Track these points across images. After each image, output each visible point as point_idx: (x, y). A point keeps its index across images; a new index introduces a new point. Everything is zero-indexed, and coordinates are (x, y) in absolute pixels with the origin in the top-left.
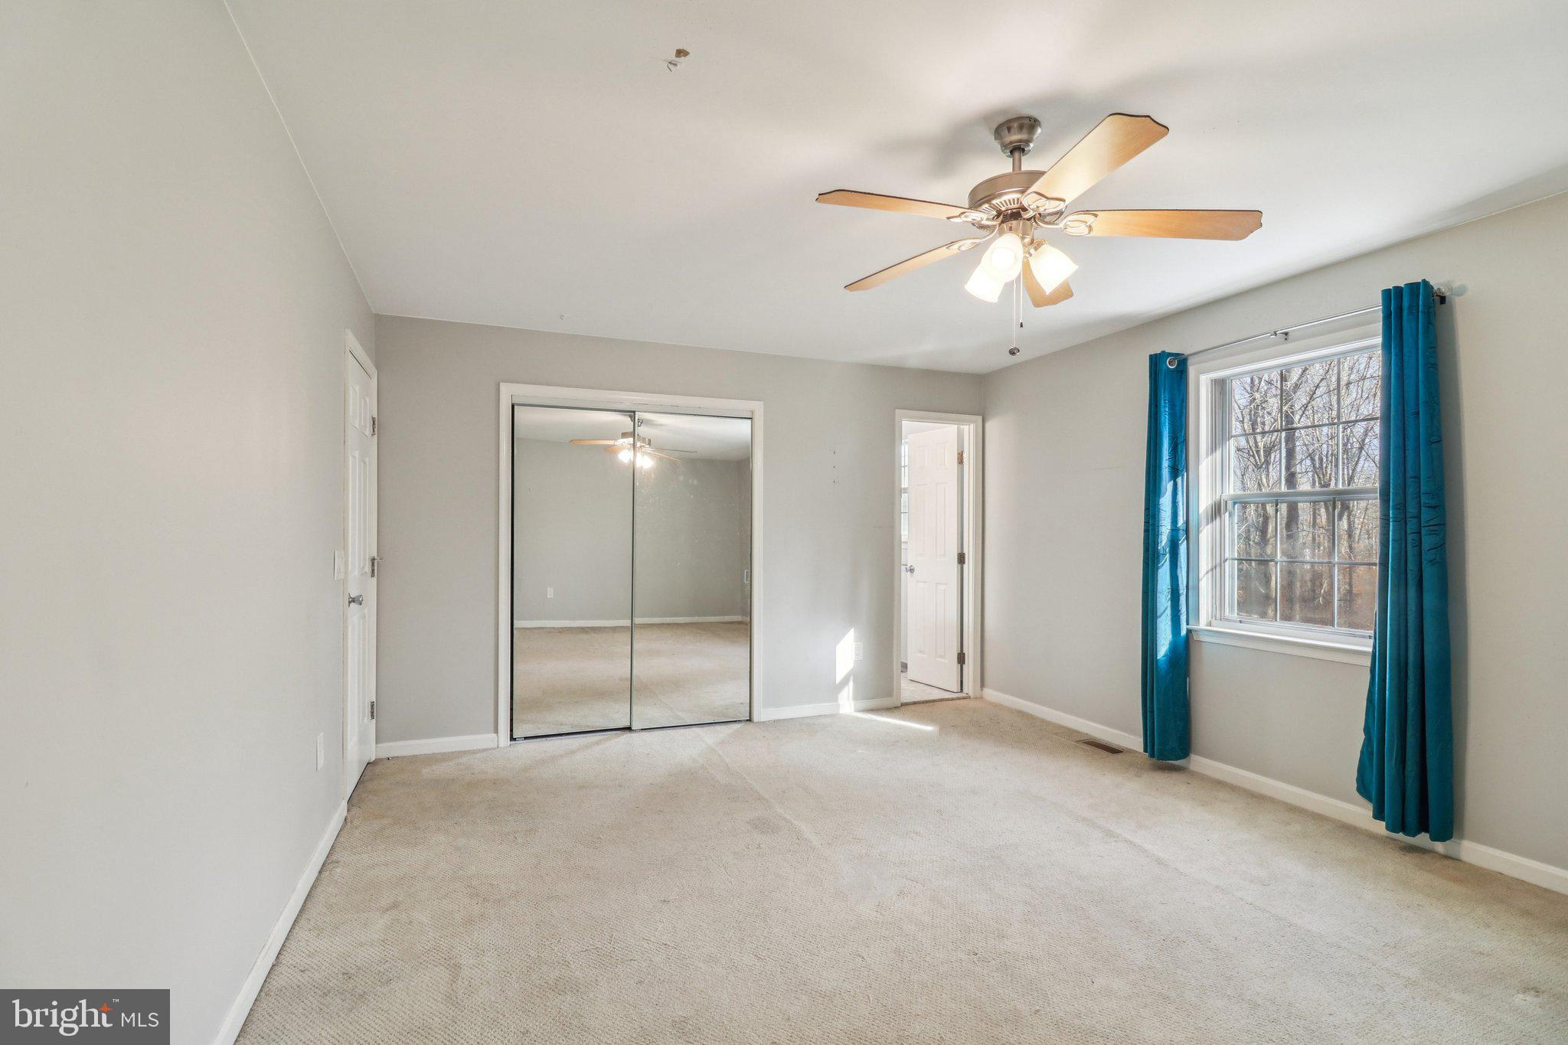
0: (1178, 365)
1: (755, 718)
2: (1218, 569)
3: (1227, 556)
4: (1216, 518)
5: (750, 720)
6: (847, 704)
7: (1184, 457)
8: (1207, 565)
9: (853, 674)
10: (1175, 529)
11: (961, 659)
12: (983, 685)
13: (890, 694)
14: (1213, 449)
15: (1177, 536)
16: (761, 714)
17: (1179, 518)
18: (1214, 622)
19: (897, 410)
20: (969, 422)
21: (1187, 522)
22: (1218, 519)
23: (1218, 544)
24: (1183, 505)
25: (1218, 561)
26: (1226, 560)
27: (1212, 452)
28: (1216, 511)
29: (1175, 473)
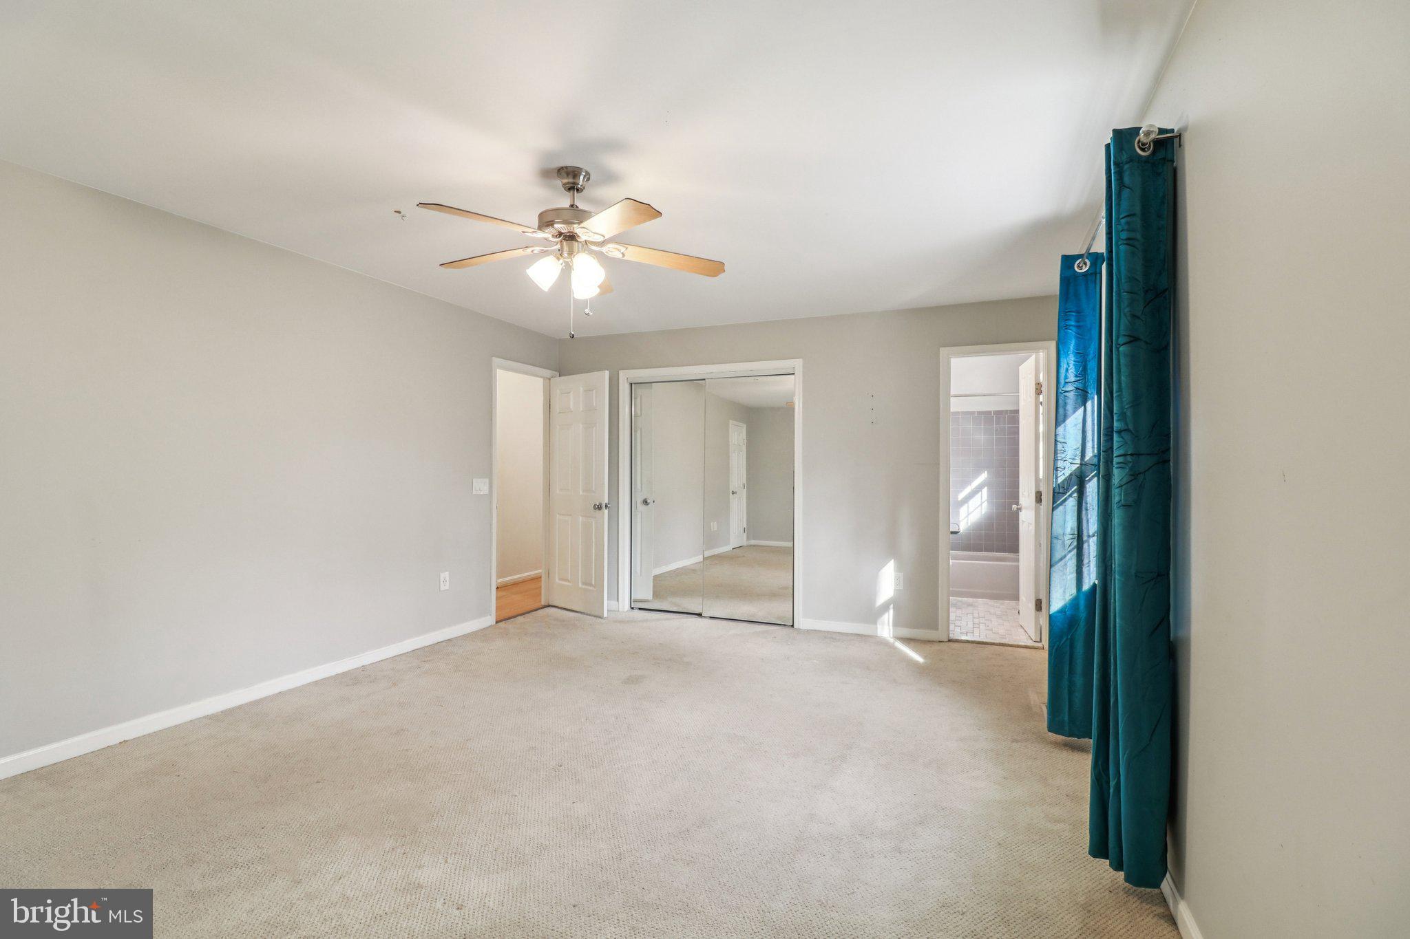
5: (793, 626)
6: (886, 628)
9: (893, 602)
13: (935, 626)
16: (802, 622)
19: (941, 349)
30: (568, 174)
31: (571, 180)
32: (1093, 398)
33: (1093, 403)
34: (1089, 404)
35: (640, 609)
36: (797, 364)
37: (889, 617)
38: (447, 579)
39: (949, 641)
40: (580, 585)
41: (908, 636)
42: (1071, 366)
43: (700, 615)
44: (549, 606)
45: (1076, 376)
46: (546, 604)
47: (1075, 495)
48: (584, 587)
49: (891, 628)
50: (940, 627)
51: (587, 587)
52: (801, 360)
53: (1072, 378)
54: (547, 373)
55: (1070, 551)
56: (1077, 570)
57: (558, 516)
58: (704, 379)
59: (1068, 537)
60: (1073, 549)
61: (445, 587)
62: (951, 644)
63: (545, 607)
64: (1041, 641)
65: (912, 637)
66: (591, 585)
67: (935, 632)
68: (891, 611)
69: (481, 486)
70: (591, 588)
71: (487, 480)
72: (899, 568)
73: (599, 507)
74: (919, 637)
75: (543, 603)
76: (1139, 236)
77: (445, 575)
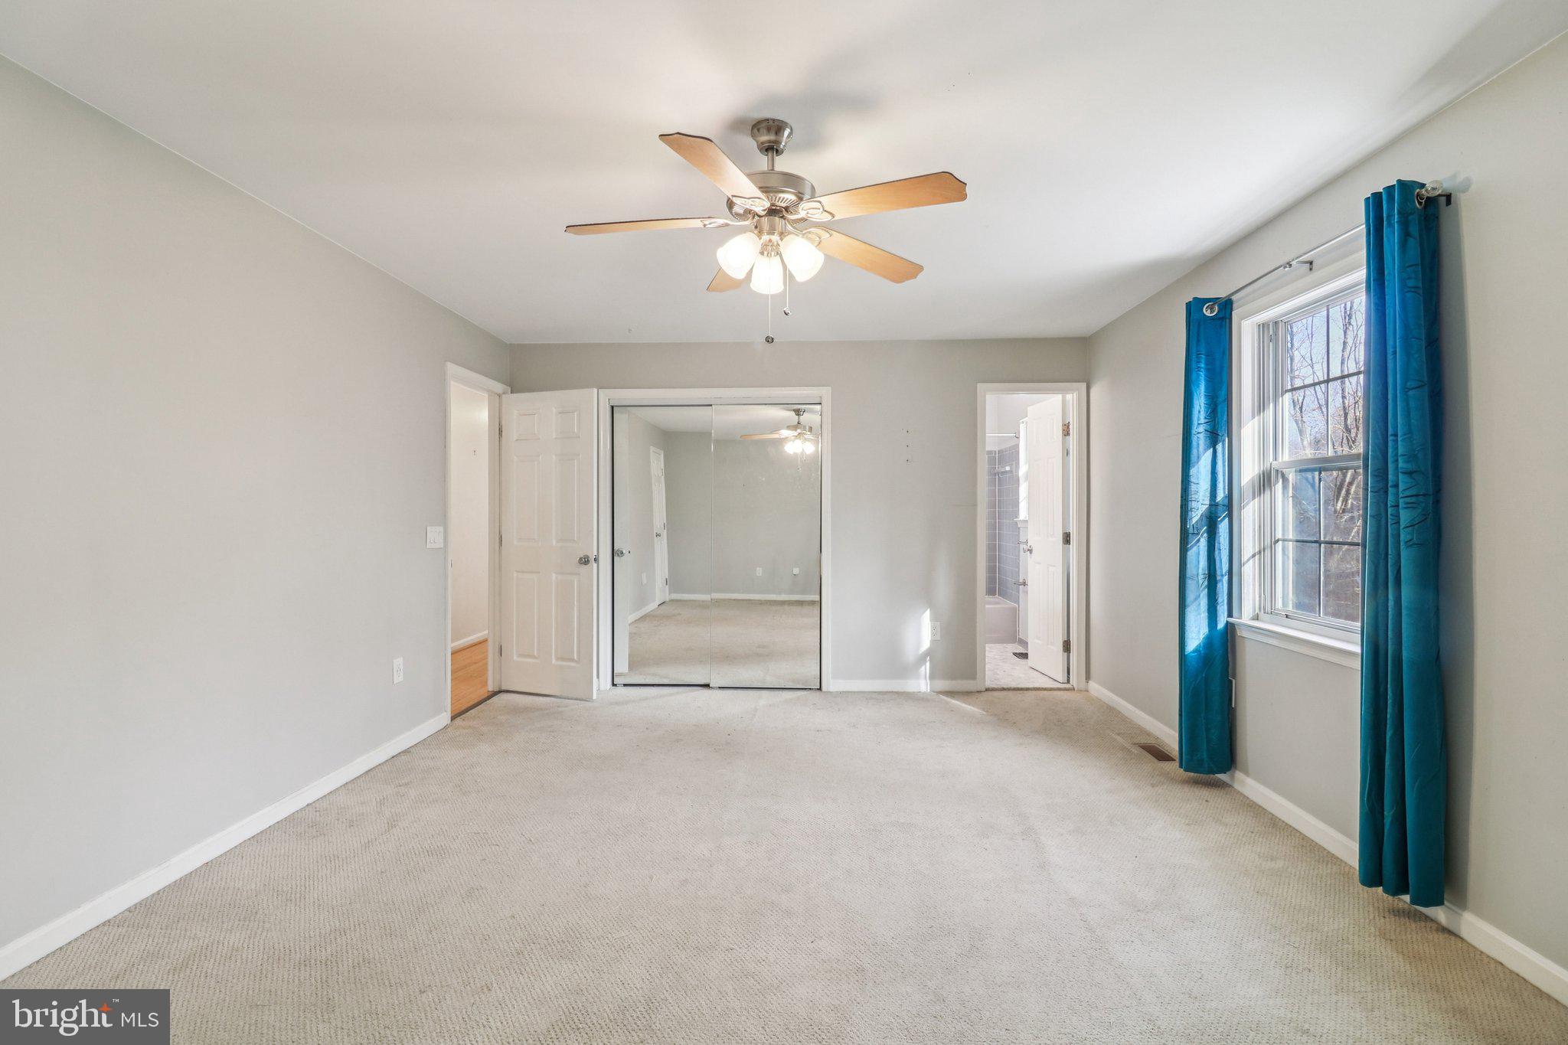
0: (1218, 312)
1: (824, 688)
2: (1268, 552)
3: (1279, 535)
4: (1264, 493)
5: (820, 689)
7: (1225, 418)
8: (1254, 546)
10: (1213, 504)
11: (1067, 646)
12: (1088, 677)
13: (972, 675)
14: (1261, 407)
15: (1216, 513)
16: (829, 684)
17: (1218, 491)
18: (1262, 615)
19: (979, 385)
20: (1071, 390)
21: (1230, 496)
22: (1268, 493)
23: (1267, 522)
24: (1224, 475)
25: (1268, 541)
26: (1278, 540)
27: (1259, 412)
28: (1265, 482)
29: (1214, 439)
30: (769, 129)
31: (772, 137)
32: (1224, 440)
33: (1223, 445)
34: (1219, 447)
35: (625, 685)
36: (825, 392)
37: (926, 669)
38: (402, 667)
39: (986, 690)
40: (554, 661)
41: (947, 689)
42: (1203, 409)
43: (707, 686)
44: (500, 692)
45: (1206, 418)
46: (497, 689)
47: (1205, 535)
48: (560, 663)
49: (928, 681)
50: (978, 677)
51: (564, 663)
52: (830, 388)
53: (1202, 421)
54: (499, 387)
55: (1202, 590)
56: (1208, 609)
57: (515, 574)
58: (711, 405)
59: (1201, 577)
60: (1205, 588)
61: (398, 678)
62: (990, 693)
63: (495, 694)
64: (1068, 682)
65: (951, 690)
66: (572, 660)
67: (972, 682)
68: (928, 664)
69: (435, 535)
70: (573, 664)
71: (441, 529)
72: (935, 618)
73: (585, 561)
74: (956, 689)
75: (491, 688)
76: (1420, 285)
77: (399, 662)
